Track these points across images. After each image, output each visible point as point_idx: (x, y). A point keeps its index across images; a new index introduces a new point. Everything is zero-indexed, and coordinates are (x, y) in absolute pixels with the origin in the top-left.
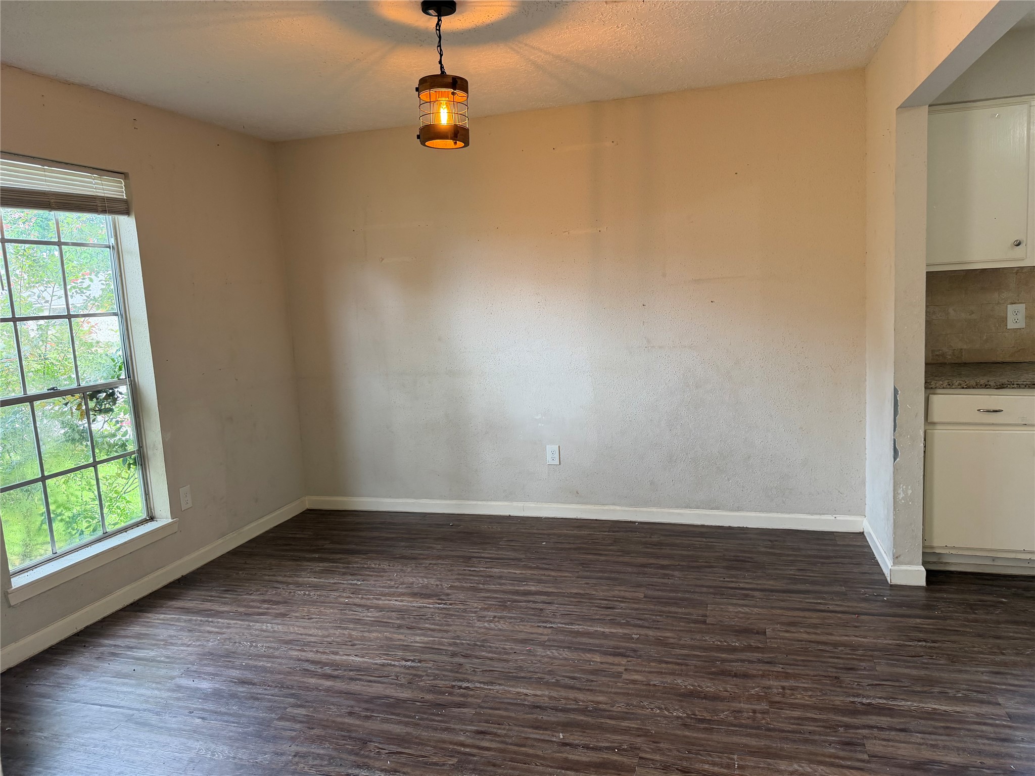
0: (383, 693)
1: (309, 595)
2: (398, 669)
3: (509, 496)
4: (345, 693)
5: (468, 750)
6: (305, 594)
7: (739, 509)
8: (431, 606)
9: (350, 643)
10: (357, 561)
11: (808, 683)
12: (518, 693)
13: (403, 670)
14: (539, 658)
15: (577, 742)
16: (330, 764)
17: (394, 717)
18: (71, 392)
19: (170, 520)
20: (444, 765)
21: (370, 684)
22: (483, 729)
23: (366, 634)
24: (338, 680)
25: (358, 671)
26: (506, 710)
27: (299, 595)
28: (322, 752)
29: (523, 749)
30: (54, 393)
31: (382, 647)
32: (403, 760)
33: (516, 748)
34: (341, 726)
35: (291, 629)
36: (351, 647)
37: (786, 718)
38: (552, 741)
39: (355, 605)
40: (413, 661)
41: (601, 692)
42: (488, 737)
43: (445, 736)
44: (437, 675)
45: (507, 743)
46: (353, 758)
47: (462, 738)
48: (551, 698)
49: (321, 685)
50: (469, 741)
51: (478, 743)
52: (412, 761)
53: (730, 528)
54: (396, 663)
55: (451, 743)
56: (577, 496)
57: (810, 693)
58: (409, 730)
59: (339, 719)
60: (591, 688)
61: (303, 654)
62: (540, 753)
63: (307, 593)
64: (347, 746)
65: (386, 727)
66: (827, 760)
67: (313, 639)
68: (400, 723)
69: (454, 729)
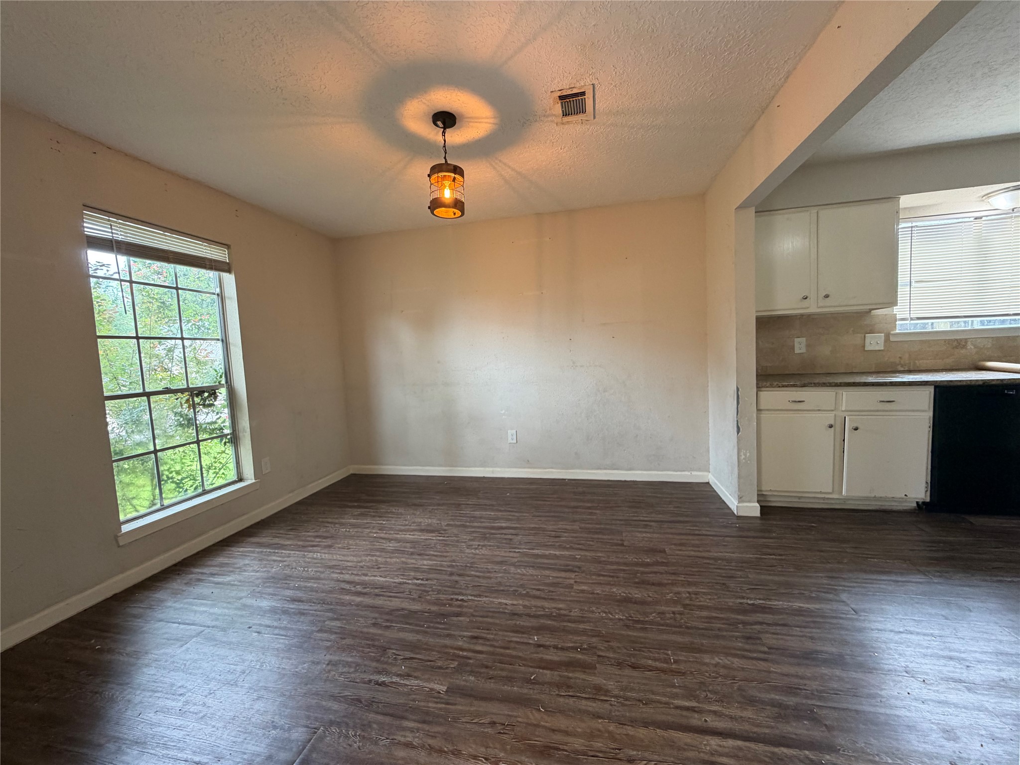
0: (401, 606)
1: (349, 531)
2: (410, 586)
3: (483, 464)
4: (371, 607)
5: (465, 654)
6: (346, 531)
7: (630, 469)
8: (434, 538)
9: (376, 567)
10: (383, 508)
11: (705, 589)
12: (500, 603)
13: (414, 587)
14: (512, 575)
15: (548, 643)
16: (356, 671)
17: (408, 626)
18: (182, 391)
19: (254, 481)
20: (447, 668)
21: (390, 599)
22: (475, 635)
23: (388, 560)
24: (366, 596)
25: (382, 588)
26: (492, 617)
27: (342, 531)
28: (350, 660)
29: (508, 651)
30: (167, 391)
31: (400, 569)
32: (415, 665)
33: (502, 651)
34: (367, 636)
35: (335, 557)
36: (377, 570)
37: (698, 618)
38: (529, 644)
39: (381, 538)
40: (422, 580)
41: (560, 600)
42: (481, 641)
43: (447, 642)
44: (440, 590)
45: (495, 647)
46: (374, 664)
47: (460, 643)
48: (525, 606)
49: (353, 601)
50: (466, 646)
51: (472, 647)
52: (422, 666)
53: (625, 481)
54: (410, 582)
55: (452, 648)
56: (528, 464)
57: (709, 597)
58: (419, 637)
59: (365, 630)
60: (552, 597)
61: (342, 576)
62: (520, 654)
63: (348, 530)
64: (371, 654)
65: (402, 635)
66: (739, 652)
67: (349, 564)
68: (412, 631)
69: (454, 635)
